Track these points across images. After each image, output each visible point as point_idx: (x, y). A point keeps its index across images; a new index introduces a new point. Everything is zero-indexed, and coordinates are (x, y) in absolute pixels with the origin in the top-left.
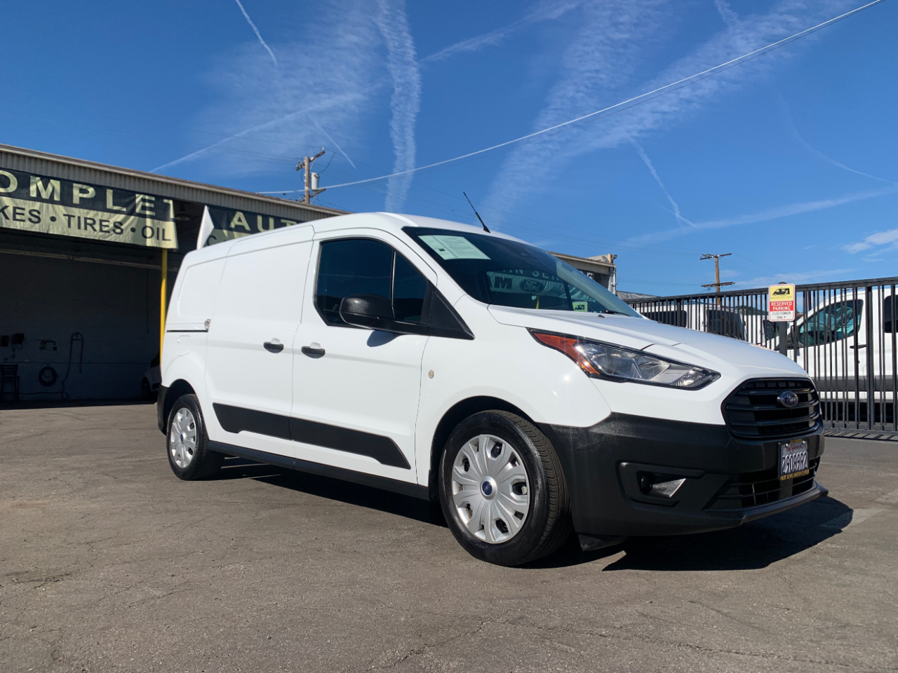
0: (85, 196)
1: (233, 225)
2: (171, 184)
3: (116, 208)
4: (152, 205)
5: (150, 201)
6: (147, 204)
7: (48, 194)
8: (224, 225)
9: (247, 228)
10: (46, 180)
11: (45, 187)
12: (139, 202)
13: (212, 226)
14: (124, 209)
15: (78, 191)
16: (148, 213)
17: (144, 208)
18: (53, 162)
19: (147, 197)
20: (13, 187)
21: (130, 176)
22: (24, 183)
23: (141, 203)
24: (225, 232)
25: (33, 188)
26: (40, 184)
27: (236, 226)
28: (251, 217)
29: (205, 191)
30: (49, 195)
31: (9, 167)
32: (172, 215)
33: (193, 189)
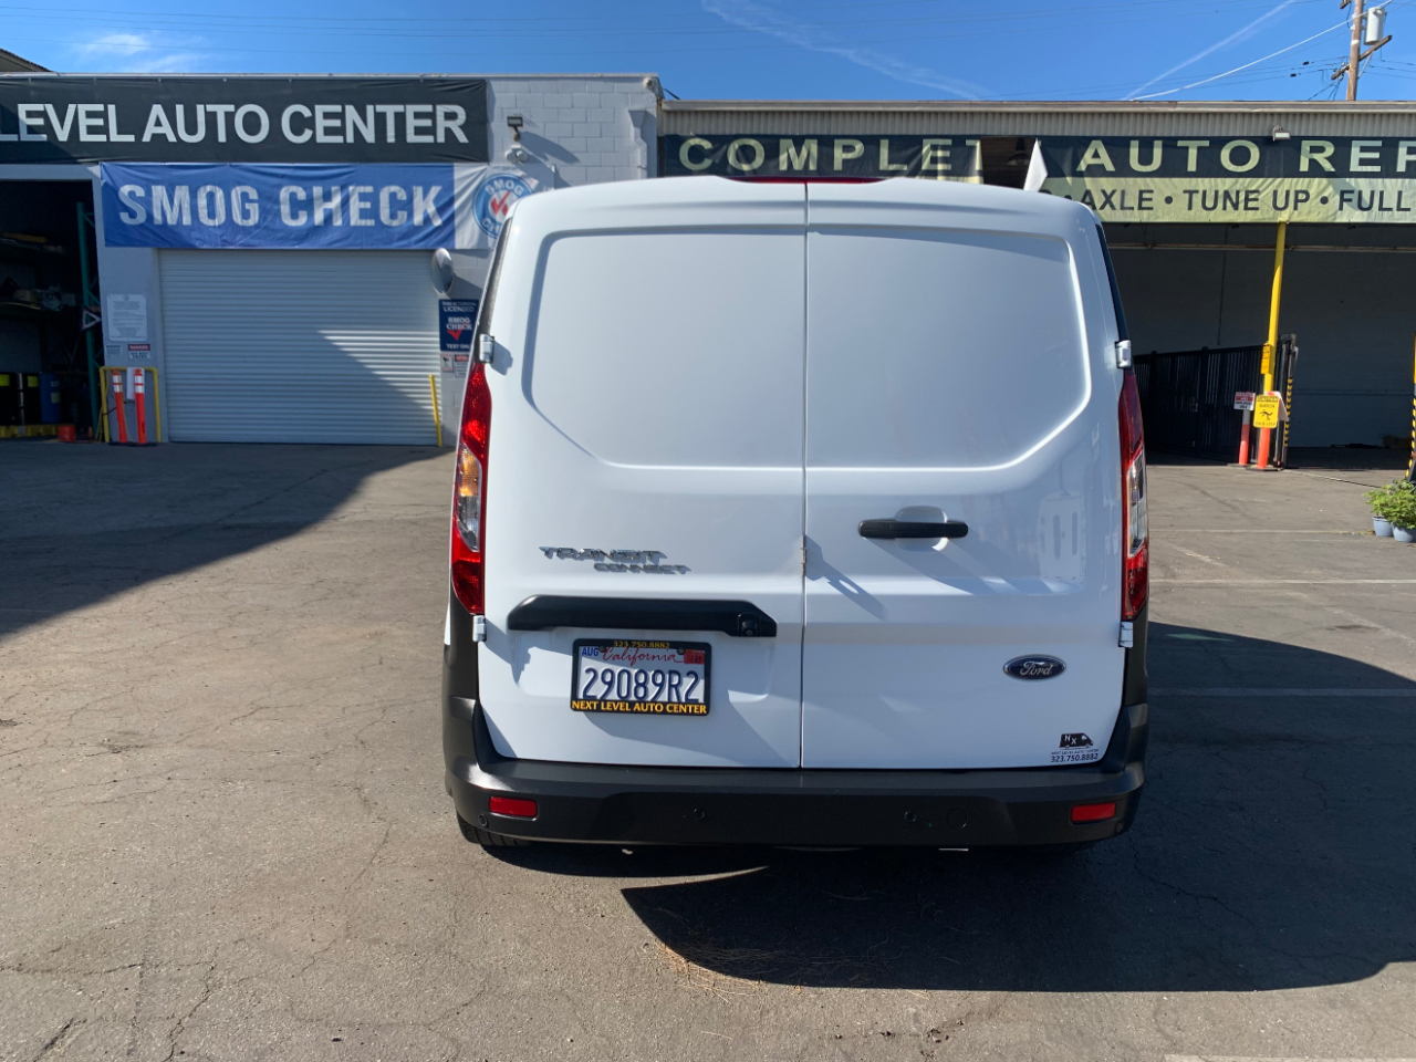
0: (850, 156)
1: (1083, 167)
2: (980, 113)
3: (893, 167)
4: (948, 154)
5: (944, 148)
6: (940, 154)
7: (800, 163)
8: (1067, 167)
9: (1110, 167)
10: (799, 141)
11: (798, 152)
12: (927, 152)
13: (1044, 174)
14: (905, 168)
15: (841, 150)
16: (940, 167)
17: (934, 160)
18: (809, 113)
19: (941, 142)
20: (759, 161)
21: (915, 113)
22: (772, 152)
23: (931, 153)
24: (1069, 179)
25: (783, 158)
26: (792, 150)
27: (1089, 167)
28: (1117, 146)
29: (1036, 114)
30: (803, 162)
31: (755, 132)
32: (977, 165)
33: (1015, 114)
